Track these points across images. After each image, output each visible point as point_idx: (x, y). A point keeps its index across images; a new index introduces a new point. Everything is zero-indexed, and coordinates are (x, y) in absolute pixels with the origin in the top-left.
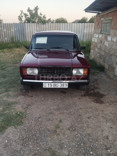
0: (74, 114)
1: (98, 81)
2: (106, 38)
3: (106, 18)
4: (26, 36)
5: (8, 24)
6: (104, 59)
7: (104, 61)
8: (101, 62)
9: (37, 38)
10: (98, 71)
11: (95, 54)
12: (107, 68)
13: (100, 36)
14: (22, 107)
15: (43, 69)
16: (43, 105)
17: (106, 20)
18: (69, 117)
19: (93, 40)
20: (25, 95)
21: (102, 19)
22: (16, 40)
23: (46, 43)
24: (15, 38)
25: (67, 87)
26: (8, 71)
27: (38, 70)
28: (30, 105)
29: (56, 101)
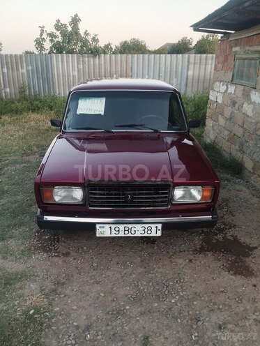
0: (180, 313)
1: (231, 205)
2: (247, 96)
3: (247, 48)
4: (53, 83)
5: (11, 56)
6: (242, 145)
7: (242, 150)
8: (234, 153)
9: (80, 101)
10: (229, 176)
11: (217, 131)
12: (250, 169)
13: (232, 89)
14: (42, 290)
15: (95, 190)
16: (98, 283)
17: (246, 52)
18: (169, 327)
19: (212, 98)
20: (51, 250)
21: (234, 49)
22: (30, 92)
23: (102, 113)
24: (30, 88)
25: (159, 234)
26: (10, 178)
27: (84, 191)
28: (63, 284)
29: (129, 270)
